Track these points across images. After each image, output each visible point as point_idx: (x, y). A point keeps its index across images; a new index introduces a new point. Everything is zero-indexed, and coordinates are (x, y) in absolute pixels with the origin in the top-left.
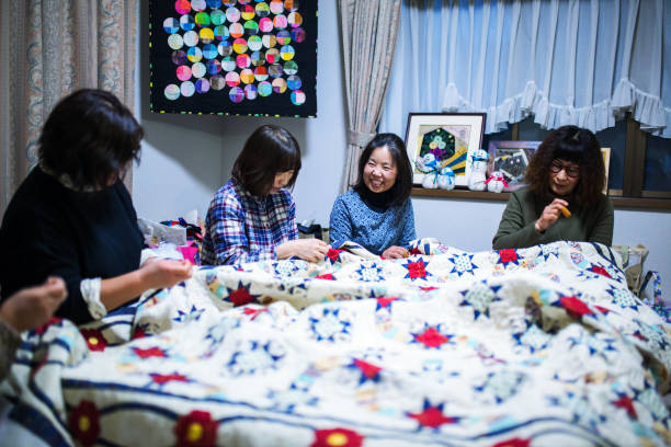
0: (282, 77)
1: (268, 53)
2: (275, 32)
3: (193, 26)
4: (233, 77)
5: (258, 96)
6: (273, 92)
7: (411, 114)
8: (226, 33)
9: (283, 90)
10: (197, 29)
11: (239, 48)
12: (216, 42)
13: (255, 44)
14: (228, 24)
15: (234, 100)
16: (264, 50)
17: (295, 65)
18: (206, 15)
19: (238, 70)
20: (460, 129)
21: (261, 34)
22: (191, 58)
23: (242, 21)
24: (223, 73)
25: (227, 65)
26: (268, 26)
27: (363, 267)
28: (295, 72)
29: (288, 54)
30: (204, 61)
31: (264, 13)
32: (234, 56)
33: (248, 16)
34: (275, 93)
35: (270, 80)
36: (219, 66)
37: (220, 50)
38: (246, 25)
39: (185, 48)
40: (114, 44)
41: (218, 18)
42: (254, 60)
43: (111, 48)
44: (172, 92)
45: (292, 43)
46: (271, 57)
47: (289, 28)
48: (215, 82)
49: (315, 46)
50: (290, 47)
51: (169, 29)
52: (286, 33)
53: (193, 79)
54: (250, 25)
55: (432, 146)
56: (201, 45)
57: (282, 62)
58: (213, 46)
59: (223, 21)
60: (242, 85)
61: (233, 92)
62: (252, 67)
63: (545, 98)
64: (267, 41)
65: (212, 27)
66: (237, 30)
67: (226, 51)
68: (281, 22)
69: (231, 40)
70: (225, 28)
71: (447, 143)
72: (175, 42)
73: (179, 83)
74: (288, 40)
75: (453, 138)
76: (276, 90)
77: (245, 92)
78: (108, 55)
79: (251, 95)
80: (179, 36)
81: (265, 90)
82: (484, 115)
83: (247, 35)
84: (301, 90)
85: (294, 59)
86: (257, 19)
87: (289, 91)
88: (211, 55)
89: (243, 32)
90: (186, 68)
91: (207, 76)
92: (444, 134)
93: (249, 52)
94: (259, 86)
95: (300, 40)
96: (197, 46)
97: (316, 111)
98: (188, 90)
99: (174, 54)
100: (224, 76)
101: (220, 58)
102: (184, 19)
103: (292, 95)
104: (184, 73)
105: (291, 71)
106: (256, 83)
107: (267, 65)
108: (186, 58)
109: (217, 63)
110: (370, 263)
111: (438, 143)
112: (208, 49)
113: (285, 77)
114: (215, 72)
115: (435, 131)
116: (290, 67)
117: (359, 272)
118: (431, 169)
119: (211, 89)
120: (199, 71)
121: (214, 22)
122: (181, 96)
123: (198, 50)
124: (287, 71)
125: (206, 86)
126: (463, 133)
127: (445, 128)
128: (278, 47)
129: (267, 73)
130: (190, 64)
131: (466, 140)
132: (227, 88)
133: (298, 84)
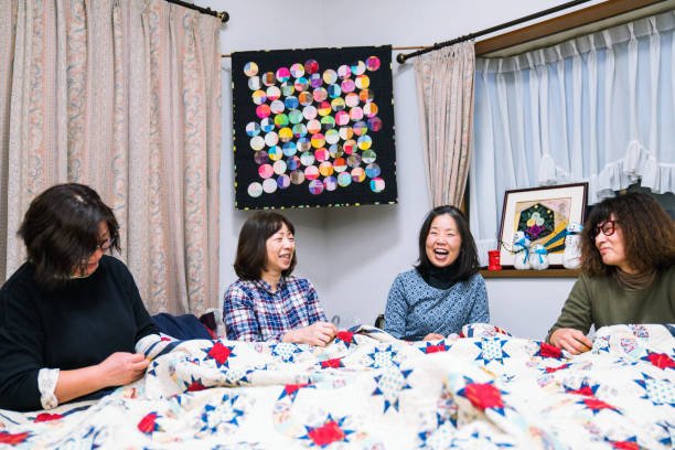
0: (360, 166)
1: (346, 144)
2: (351, 124)
3: (273, 127)
4: (312, 171)
5: (339, 187)
6: (353, 182)
7: (508, 192)
8: (304, 130)
9: (361, 179)
10: (277, 130)
11: (318, 143)
12: (295, 139)
13: (332, 137)
14: (305, 122)
15: (313, 192)
16: (341, 142)
17: (373, 153)
18: (284, 116)
19: (317, 164)
20: (560, 202)
21: (337, 127)
22: (272, 156)
23: (319, 118)
24: (303, 168)
25: (307, 160)
26: (344, 119)
27: (377, 350)
28: (373, 160)
29: (366, 143)
30: (284, 158)
31: (339, 107)
32: (313, 150)
33: (324, 112)
34: (354, 183)
35: (349, 170)
36: (298, 162)
37: (299, 146)
38: (323, 121)
39: (267, 148)
40: (197, 151)
41: (296, 117)
42: (333, 152)
43: (194, 154)
44: (255, 190)
45: (369, 133)
46: (349, 148)
47: (365, 119)
48: (295, 178)
49: (393, 132)
50: (367, 137)
51: (251, 133)
52: (363, 123)
53: (275, 176)
54: (327, 120)
55: (530, 223)
56: (281, 144)
57: (360, 152)
58: (292, 144)
59: (300, 119)
60: (321, 178)
61: (313, 185)
62: (331, 160)
63: (653, 158)
64: (344, 133)
65: (291, 126)
66: (314, 126)
67: (304, 146)
68: (356, 114)
69: (309, 136)
70: (303, 126)
71: (546, 219)
72: (257, 144)
73: (261, 181)
74: (366, 130)
75: (552, 213)
76: (355, 180)
77: (325, 184)
78: (192, 160)
79: (331, 187)
80: (260, 138)
81: (345, 180)
82: (586, 185)
83: (323, 130)
84: (380, 177)
85: (371, 148)
86: (333, 114)
87: (368, 180)
88: (291, 152)
89: (320, 128)
90: (267, 166)
91: (288, 172)
92: (542, 209)
93: (327, 146)
94: (339, 177)
95: (376, 129)
96: (278, 145)
97: (396, 196)
98: (270, 186)
99: (256, 155)
100: (303, 171)
101: (299, 154)
102: (265, 122)
103: (372, 182)
104: (266, 171)
105: (370, 160)
106: (335, 175)
107: (346, 156)
108: (267, 157)
109: (296, 159)
110: (386, 346)
111: (536, 220)
112: (287, 147)
113: (363, 166)
114: (294, 167)
115: (533, 207)
116: (368, 156)
117: (372, 356)
118: (521, 247)
119: (291, 183)
120: (280, 167)
121: (292, 122)
122: (264, 192)
123: (278, 149)
124: (365, 160)
125: (286, 182)
126: (562, 206)
127: (543, 203)
128: (355, 137)
129: (345, 164)
130: (271, 162)
131: (566, 214)
132: (307, 182)
133: (376, 171)
